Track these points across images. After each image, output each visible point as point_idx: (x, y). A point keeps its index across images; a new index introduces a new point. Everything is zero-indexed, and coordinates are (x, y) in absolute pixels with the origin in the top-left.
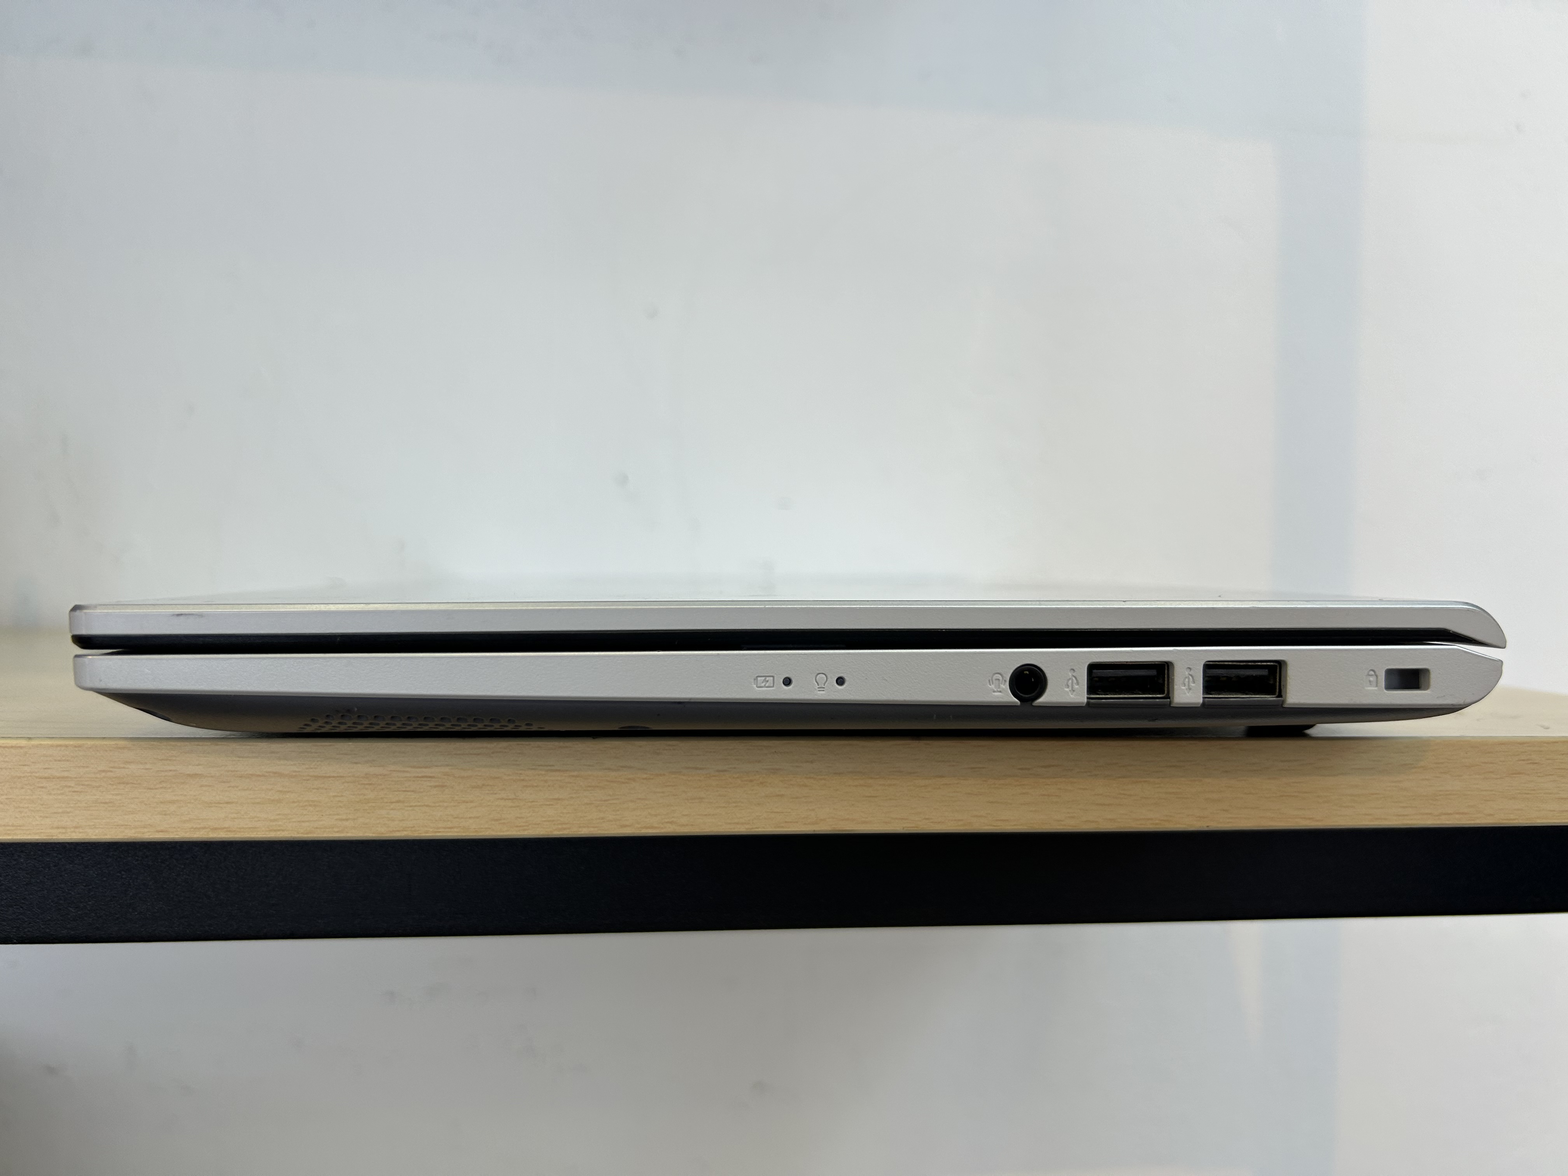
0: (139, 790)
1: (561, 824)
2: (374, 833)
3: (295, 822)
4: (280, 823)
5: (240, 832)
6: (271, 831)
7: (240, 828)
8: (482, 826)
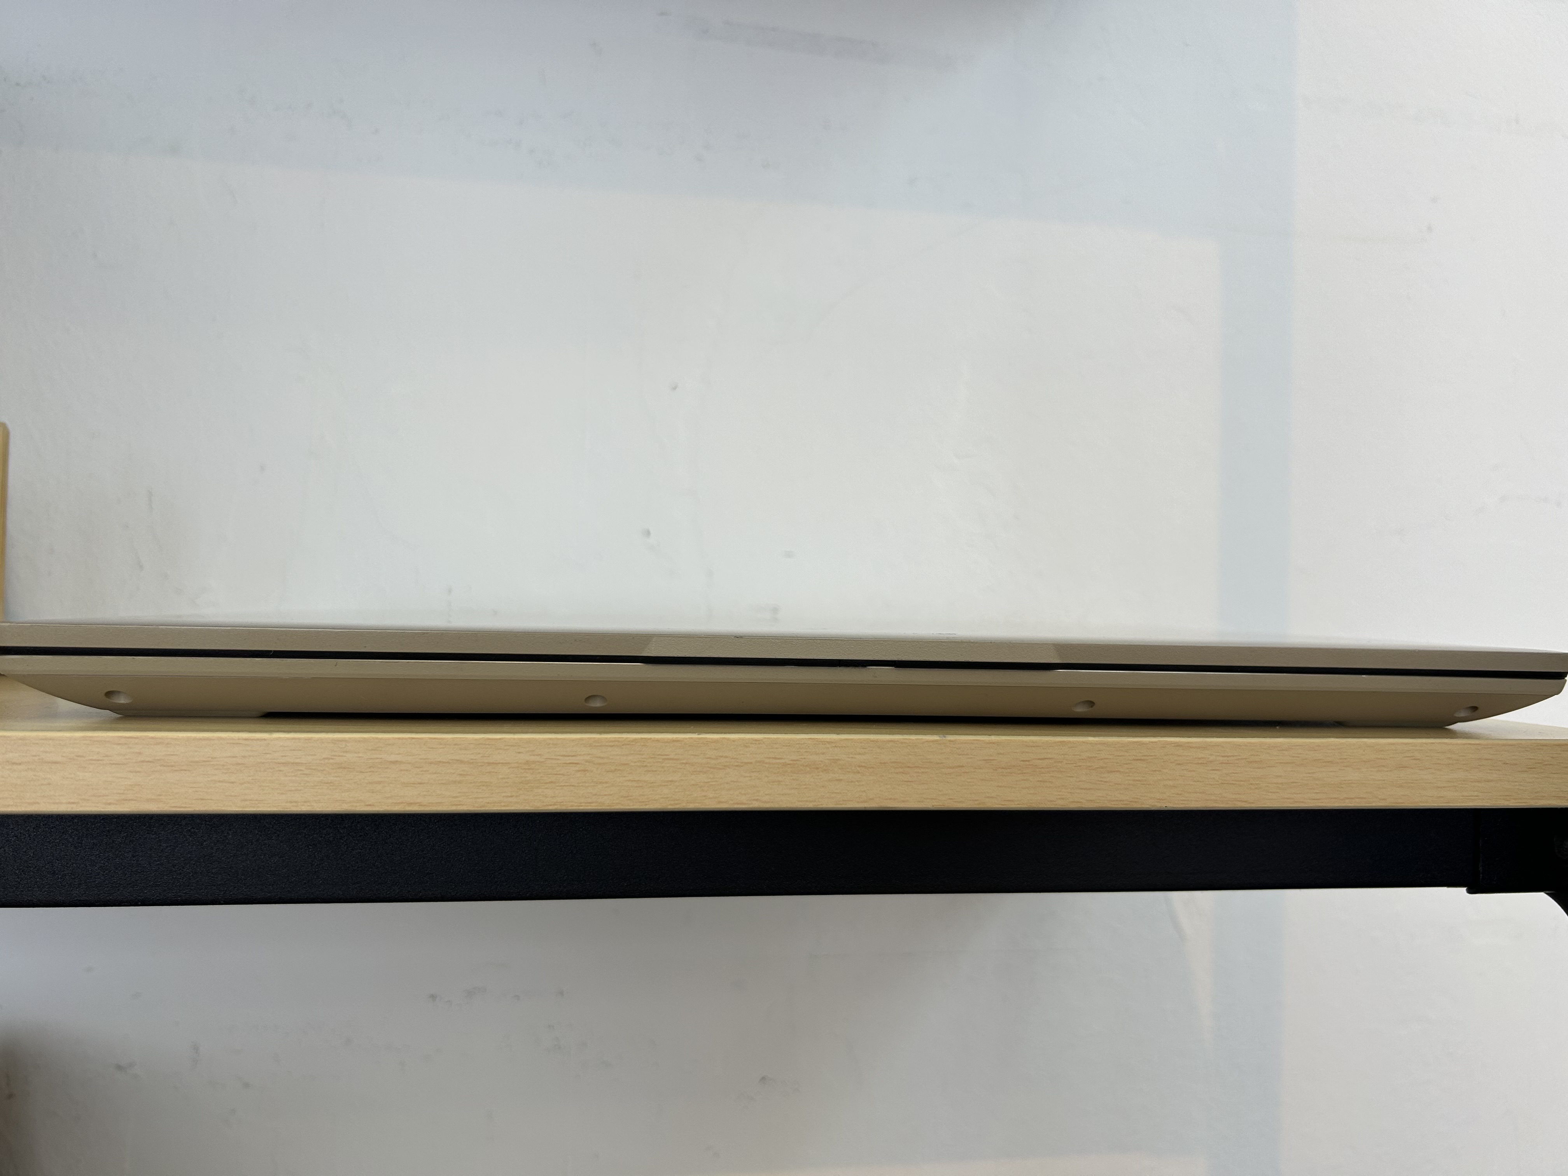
2: (532, 807)
8: (614, 802)
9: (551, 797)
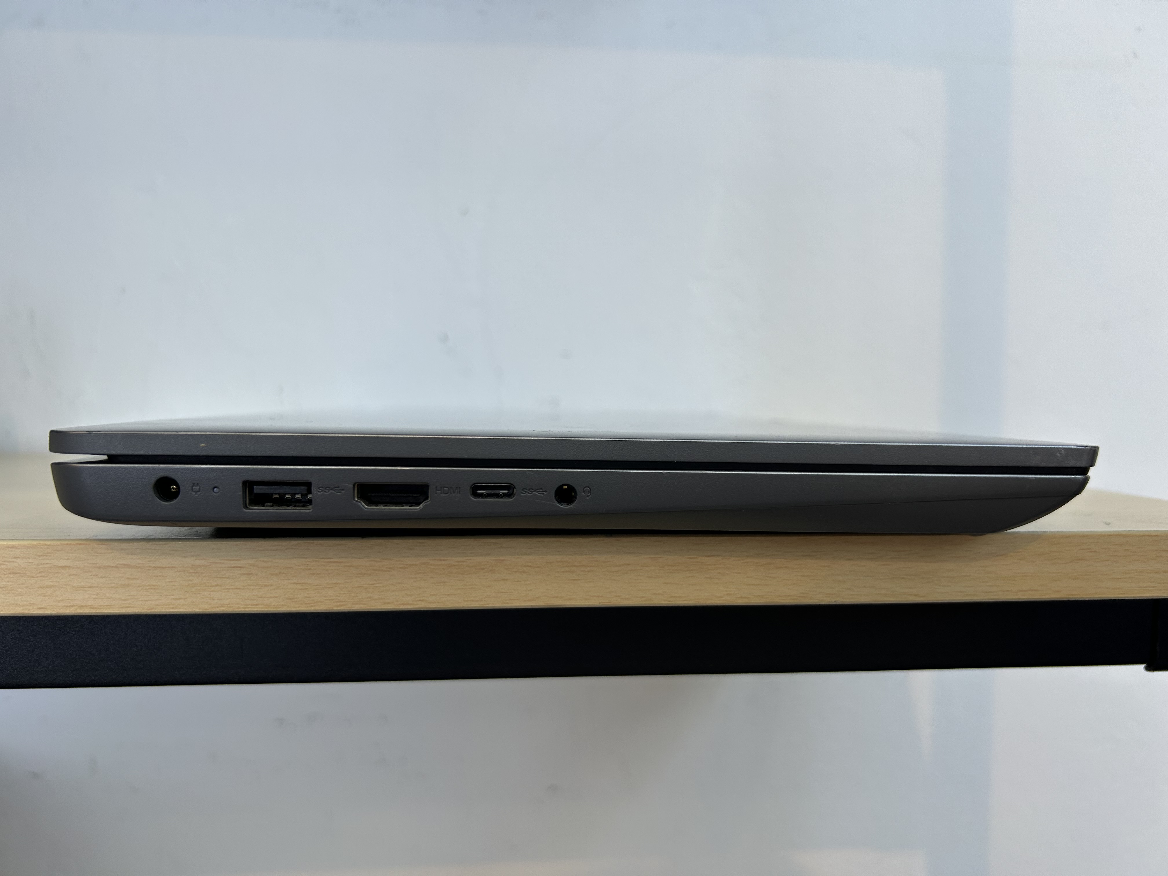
1: (338, 602)
3: (140, 601)
5: (101, 609)
7: (100, 606)
8: (279, 604)
9: (218, 600)
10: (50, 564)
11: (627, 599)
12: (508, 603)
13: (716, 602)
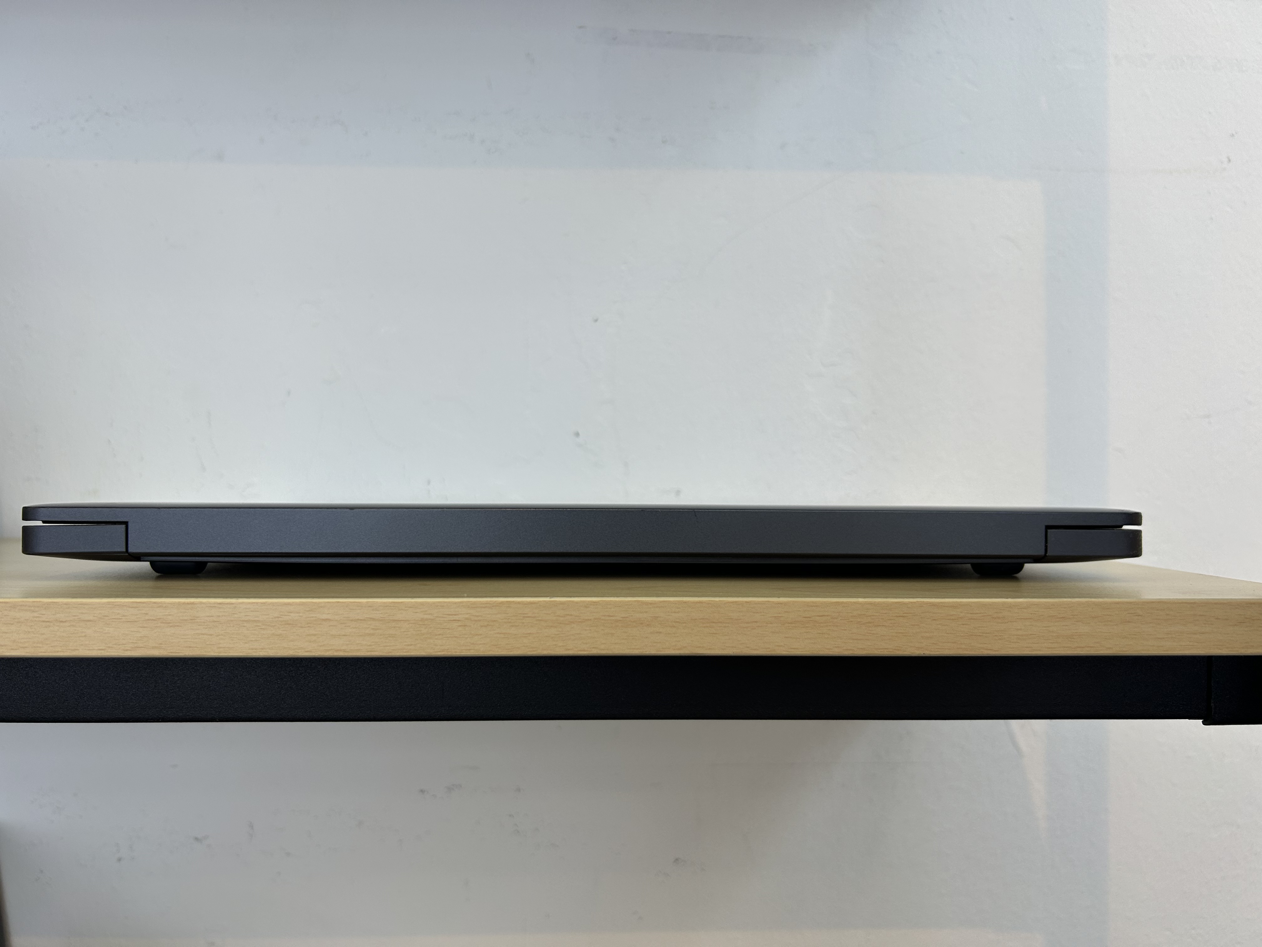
0: (297, 628)
1: (532, 648)
3: (382, 646)
4: (373, 647)
5: (351, 652)
6: (368, 651)
7: (351, 650)
10: (316, 617)
11: (755, 650)
12: (661, 651)
13: (826, 653)
